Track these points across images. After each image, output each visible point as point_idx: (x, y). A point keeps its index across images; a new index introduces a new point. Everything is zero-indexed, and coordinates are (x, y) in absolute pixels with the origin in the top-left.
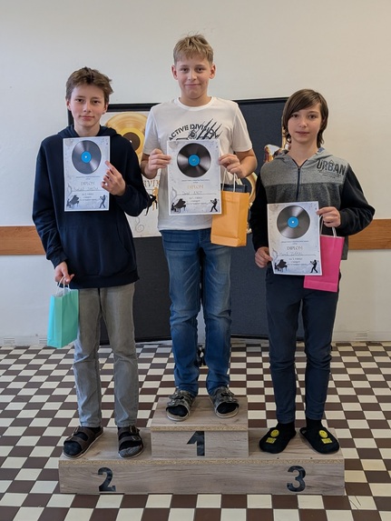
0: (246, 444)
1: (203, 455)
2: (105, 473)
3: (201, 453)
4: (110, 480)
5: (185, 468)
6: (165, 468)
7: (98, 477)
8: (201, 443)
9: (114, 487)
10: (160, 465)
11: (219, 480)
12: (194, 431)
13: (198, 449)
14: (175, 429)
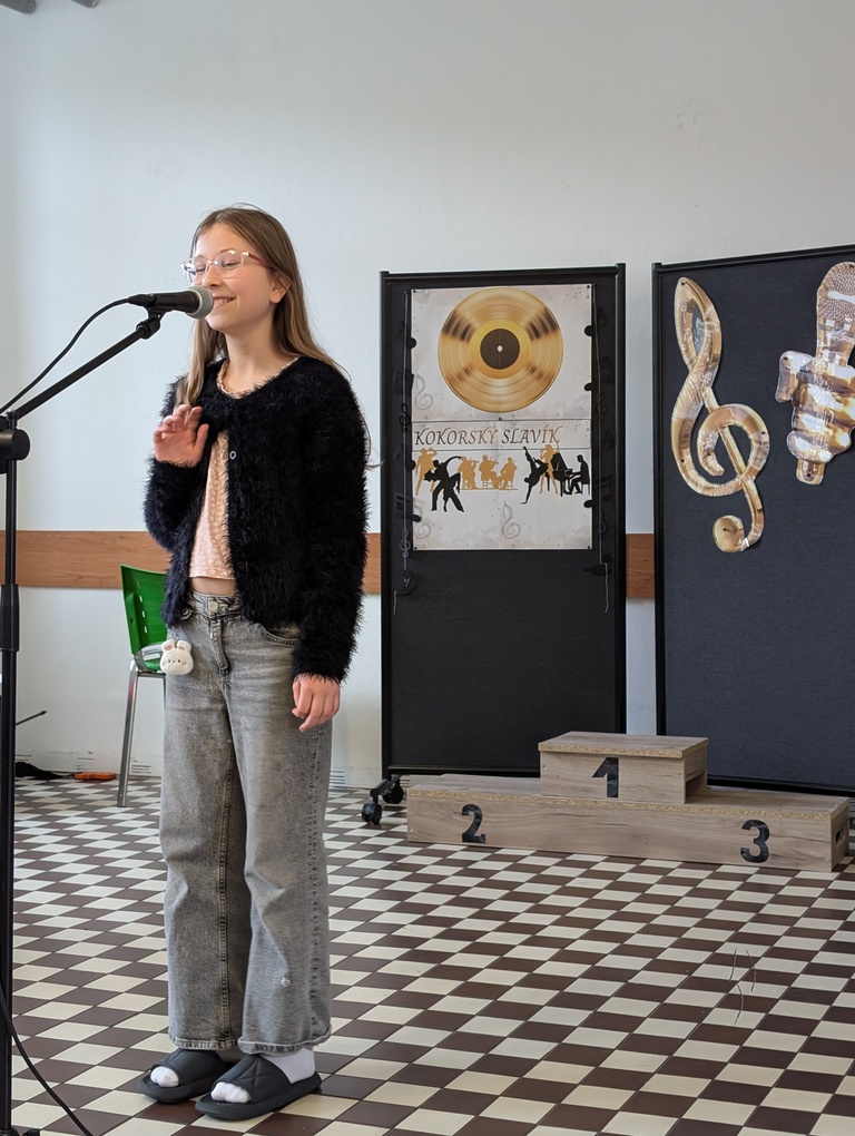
0: (680, 784)
1: (616, 796)
2: (471, 813)
3: (613, 792)
4: (478, 824)
5: (587, 812)
6: (558, 811)
7: (461, 818)
8: (613, 777)
9: (483, 836)
10: (551, 807)
11: (637, 836)
12: (602, 755)
13: (608, 786)
14: (575, 751)
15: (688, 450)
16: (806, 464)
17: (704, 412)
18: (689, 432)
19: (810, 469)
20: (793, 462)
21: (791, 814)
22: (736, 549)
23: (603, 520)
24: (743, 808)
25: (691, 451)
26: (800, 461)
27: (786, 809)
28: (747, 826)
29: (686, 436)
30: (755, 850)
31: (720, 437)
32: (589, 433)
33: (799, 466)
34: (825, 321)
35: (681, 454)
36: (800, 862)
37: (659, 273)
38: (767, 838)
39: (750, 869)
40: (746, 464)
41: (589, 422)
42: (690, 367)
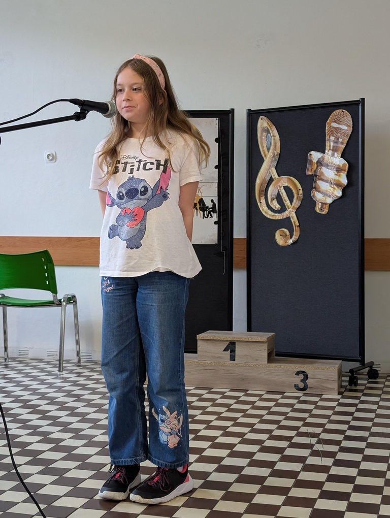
0: (265, 354)
1: (234, 360)
3: (233, 358)
5: (220, 368)
6: (206, 368)
8: (233, 351)
10: (203, 366)
11: (244, 379)
12: (228, 341)
13: (231, 355)
14: (215, 339)
15: (264, 197)
16: (320, 204)
17: (271, 180)
18: (264, 189)
19: (322, 207)
20: (314, 203)
21: (319, 368)
22: (287, 244)
23: (223, 230)
24: (296, 365)
25: (265, 198)
26: (317, 203)
27: (316, 366)
28: (298, 373)
29: (263, 191)
30: (301, 385)
31: (279, 192)
32: (217, 189)
33: (317, 205)
34: (330, 137)
35: (260, 200)
36: (323, 390)
37: (250, 114)
38: (307, 379)
39: (300, 394)
40: (291, 204)
41: (217, 184)
42: (265, 158)
